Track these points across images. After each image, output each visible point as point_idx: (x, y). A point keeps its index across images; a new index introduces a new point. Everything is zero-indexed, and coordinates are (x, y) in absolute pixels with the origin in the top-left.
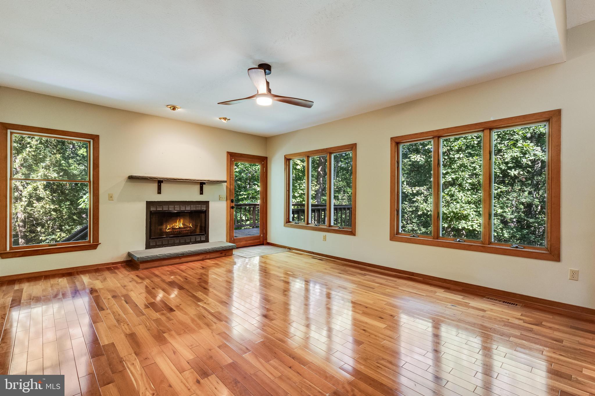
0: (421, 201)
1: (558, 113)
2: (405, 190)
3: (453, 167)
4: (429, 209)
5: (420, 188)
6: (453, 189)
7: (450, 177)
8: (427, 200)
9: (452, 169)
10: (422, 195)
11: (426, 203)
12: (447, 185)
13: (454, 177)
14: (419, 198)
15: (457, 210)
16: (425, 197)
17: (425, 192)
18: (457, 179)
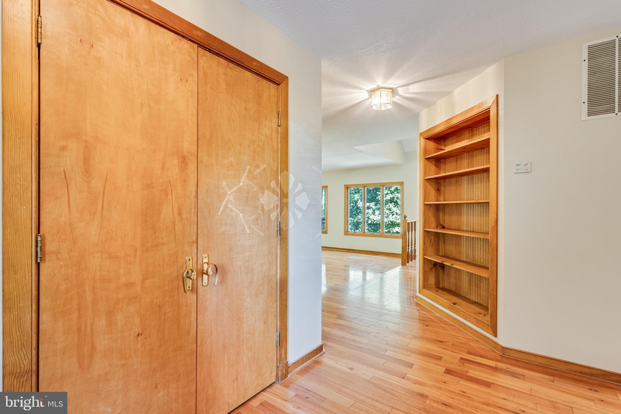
0: (370, 213)
1: (403, 183)
2: (360, 205)
3: (391, 189)
4: (375, 220)
5: (370, 204)
6: (391, 205)
7: (389, 197)
8: (375, 213)
9: (390, 191)
10: (371, 209)
11: (374, 214)
12: (387, 202)
13: (392, 196)
14: (369, 211)
15: (393, 220)
16: (374, 210)
17: (374, 207)
18: (394, 198)
